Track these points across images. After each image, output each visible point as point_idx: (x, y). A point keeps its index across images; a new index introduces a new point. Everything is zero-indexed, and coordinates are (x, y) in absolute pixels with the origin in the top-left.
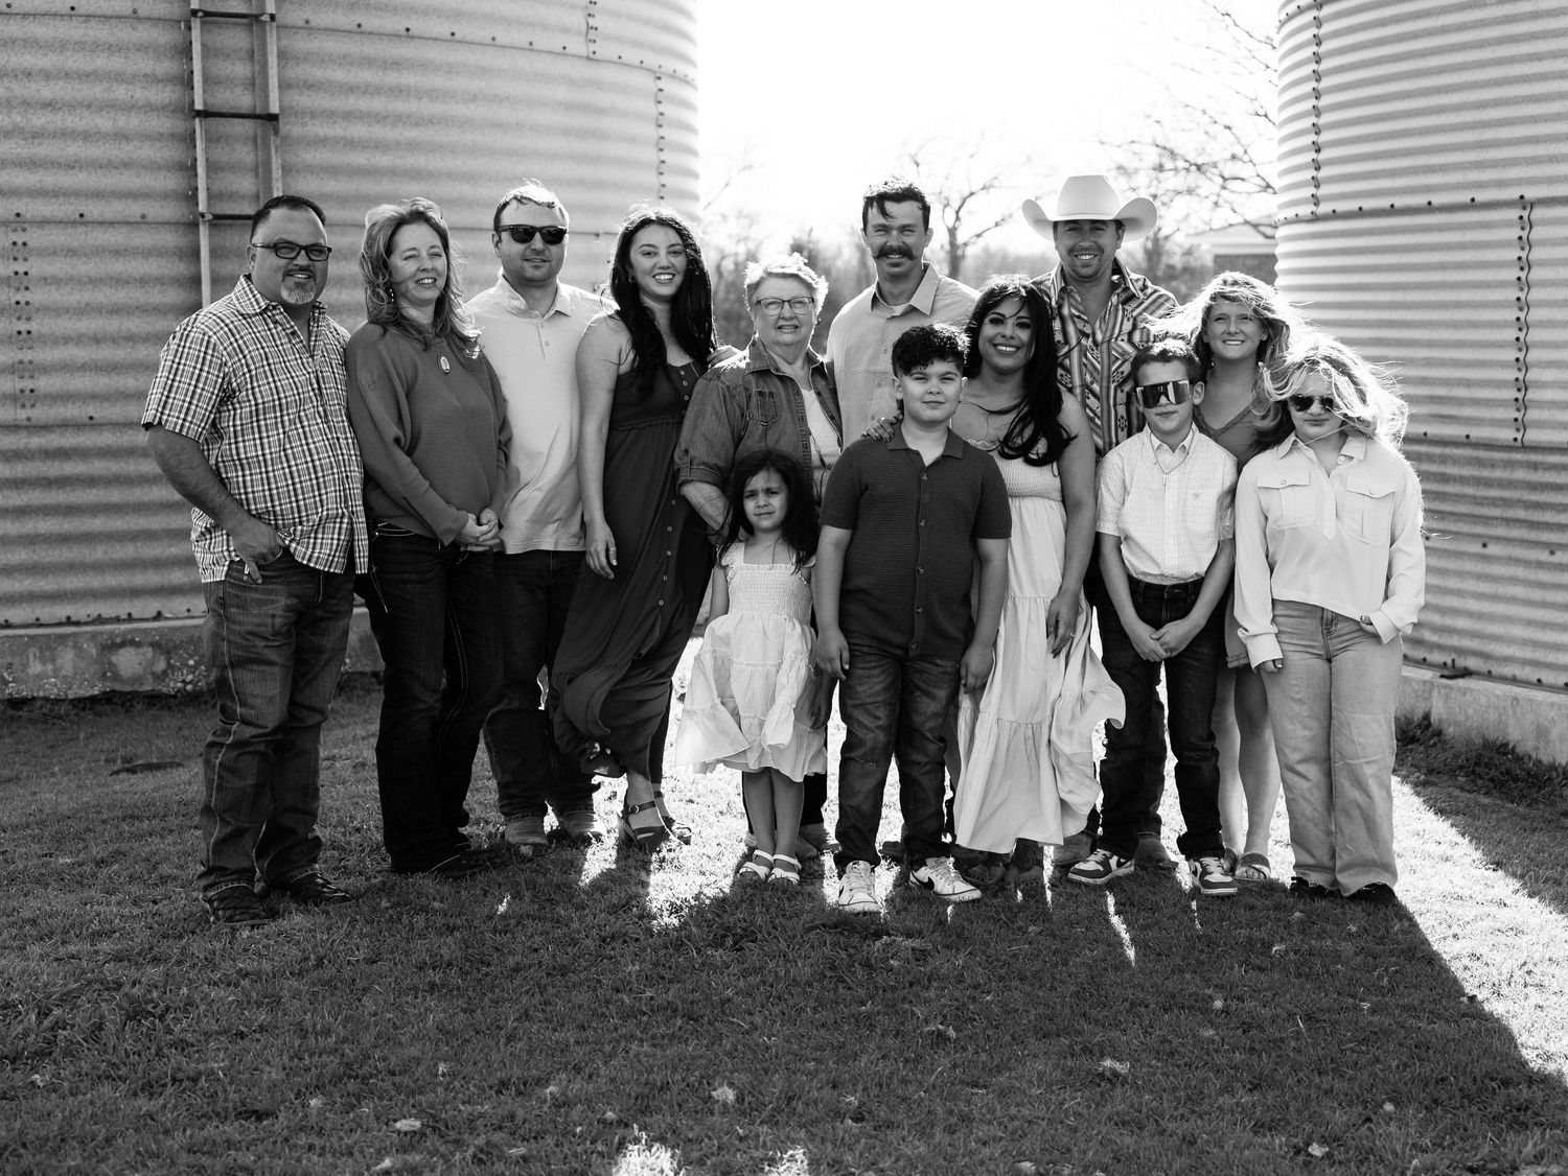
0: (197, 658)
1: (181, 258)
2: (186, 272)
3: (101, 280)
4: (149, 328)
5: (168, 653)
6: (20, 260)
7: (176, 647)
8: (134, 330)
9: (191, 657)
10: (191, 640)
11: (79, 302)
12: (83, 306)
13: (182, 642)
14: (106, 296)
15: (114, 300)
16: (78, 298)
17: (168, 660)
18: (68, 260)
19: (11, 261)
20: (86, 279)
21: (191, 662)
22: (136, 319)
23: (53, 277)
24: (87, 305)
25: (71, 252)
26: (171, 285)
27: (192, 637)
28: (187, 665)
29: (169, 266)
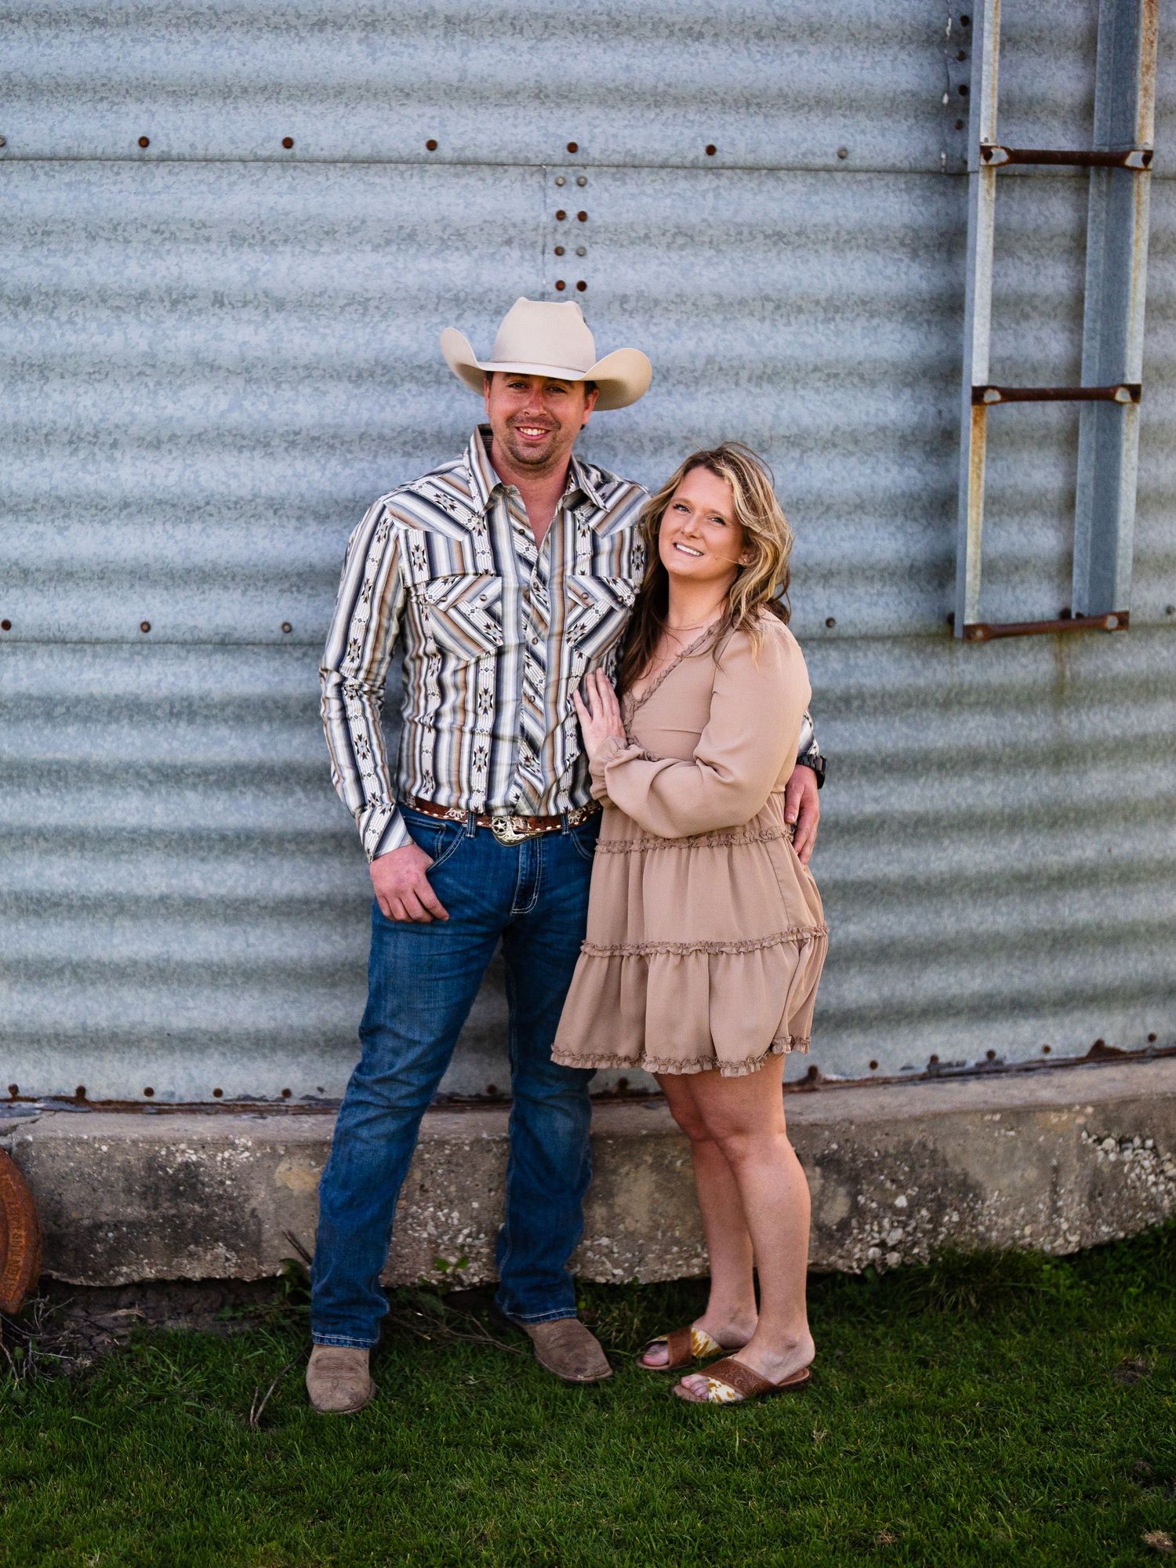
0: (913, 1191)
1: (914, 255)
2: (924, 285)
3: (742, 302)
4: (838, 417)
5: (854, 1181)
6: (570, 255)
7: (870, 1166)
8: (806, 420)
9: (902, 1188)
10: (905, 1151)
11: (693, 356)
12: (700, 364)
13: (886, 1155)
14: (752, 342)
15: (768, 349)
16: (691, 345)
17: (853, 1196)
18: (674, 256)
19: (550, 255)
20: (710, 301)
21: (901, 1202)
22: (809, 394)
23: (640, 295)
24: (710, 360)
25: (683, 237)
26: (889, 316)
27: (908, 1143)
28: (892, 1207)
29: (890, 270)
